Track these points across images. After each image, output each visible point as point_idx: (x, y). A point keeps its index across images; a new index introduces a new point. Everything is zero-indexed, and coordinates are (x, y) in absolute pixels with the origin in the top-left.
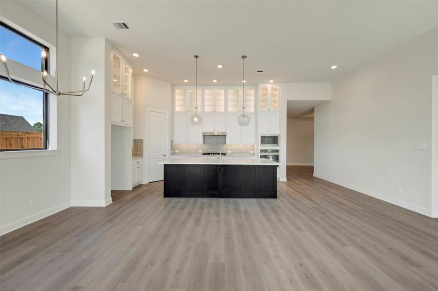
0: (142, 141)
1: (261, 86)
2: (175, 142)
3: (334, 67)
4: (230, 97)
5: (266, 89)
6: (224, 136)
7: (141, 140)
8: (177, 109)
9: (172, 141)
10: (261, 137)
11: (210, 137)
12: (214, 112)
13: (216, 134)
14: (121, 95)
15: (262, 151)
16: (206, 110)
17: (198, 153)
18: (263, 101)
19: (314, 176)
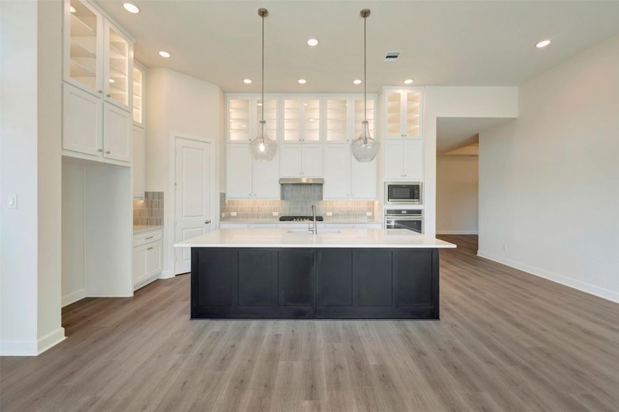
0: (160, 195)
1: (388, 92)
2: (230, 196)
3: (543, 44)
4: (330, 115)
5: (397, 97)
6: (318, 184)
7: (159, 193)
8: (234, 137)
9: (223, 196)
10: (389, 186)
11: (294, 188)
12: (302, 140)
13: (304, 181)
14: (98, 94)
15: (389, 212)
16: (286, 138)
17: (271, 216)
18: (390, 121)
19: (478, 255)
